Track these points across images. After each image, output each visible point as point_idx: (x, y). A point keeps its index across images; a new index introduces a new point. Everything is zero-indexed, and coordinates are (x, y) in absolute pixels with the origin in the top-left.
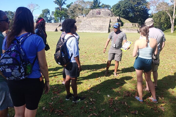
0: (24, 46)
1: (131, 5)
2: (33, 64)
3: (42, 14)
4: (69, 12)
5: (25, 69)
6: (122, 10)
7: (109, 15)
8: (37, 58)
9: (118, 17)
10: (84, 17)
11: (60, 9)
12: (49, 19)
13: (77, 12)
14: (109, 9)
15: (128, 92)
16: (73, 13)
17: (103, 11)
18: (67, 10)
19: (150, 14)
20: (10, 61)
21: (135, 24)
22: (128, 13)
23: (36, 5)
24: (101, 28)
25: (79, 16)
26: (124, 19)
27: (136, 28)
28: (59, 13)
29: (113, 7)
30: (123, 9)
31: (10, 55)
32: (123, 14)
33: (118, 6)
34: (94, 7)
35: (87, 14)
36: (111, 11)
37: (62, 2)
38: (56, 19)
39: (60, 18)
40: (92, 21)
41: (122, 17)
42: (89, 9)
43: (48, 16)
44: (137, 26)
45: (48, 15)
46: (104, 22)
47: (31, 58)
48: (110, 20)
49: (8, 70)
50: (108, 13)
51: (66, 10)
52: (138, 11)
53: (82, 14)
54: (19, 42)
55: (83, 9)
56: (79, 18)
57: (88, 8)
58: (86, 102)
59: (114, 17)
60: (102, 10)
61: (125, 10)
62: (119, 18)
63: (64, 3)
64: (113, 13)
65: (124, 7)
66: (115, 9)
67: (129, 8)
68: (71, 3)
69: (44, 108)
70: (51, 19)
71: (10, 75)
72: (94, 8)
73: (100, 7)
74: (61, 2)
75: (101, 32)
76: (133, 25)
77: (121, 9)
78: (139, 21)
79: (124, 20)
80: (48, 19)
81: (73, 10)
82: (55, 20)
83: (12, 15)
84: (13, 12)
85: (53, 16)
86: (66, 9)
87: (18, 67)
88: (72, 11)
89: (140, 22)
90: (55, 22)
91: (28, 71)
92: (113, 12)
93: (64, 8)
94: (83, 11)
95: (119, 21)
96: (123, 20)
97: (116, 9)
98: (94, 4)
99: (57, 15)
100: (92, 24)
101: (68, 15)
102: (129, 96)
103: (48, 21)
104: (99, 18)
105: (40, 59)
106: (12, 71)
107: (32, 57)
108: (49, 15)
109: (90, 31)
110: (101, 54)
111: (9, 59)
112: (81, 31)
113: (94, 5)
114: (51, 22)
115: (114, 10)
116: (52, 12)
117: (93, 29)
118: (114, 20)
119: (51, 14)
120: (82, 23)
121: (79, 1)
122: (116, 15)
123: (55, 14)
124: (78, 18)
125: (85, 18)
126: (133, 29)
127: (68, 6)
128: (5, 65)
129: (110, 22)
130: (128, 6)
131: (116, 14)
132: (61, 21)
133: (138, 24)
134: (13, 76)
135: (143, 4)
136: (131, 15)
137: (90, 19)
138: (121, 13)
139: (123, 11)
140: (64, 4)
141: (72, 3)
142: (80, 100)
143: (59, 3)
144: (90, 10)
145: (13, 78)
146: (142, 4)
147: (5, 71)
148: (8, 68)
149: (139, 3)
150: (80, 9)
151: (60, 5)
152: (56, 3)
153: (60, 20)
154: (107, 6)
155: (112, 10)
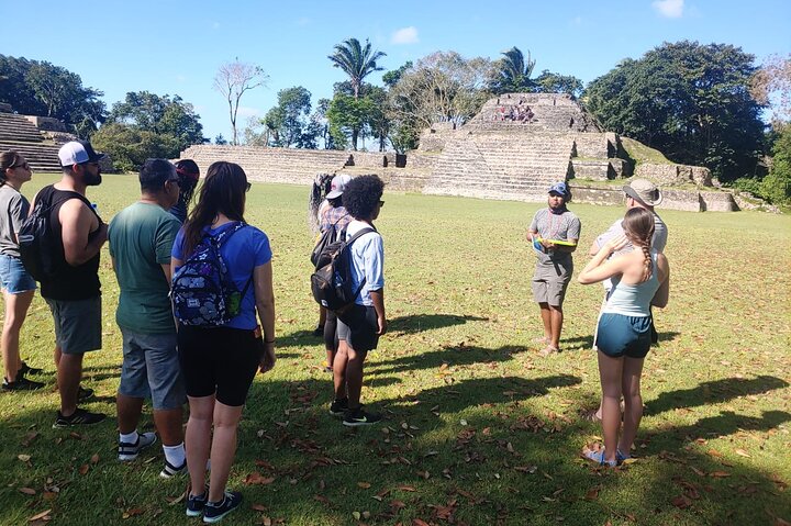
0: (227, 252)
1: (674, 81)
2: (243, 294)
3: (275, 109)
4: (393, 103)
5: (227, 304)
6: (632, 101)
7: (572, 122)
8: (252, 280)
9: (611, 136)
10: (455, 128)
11: (357, 91)
12: (306, 132)
13: (427, 104)
14: (573, 98)
15: (534, 419)
16: (409, 107)
17: (546, 102)
18: (384, 94)
19: (766, 126)
20: (198, 282)
21: (688, 168)
22: (662, 115)
23: (254, 70)
24: (528, 181)
25: (436, 126)
26: (640, 145)
27: (693, 189)
28: (351, 108)
29: (590, 88)
30: (636, 98)
31: (197, 269)
32: (636, 122)
33: (614, 85)
34: (504, 84)
35: (473, 115)
36: (580, 104)
37: (366, 61)
38: (333, 135)
39: (351, 130)
40: (493, 146)
41: (632, 136)
42: (484, 94)
43: (304, 119)
44: (697, 179)
45: (302, 112)
46: (544, 152)
47: (241, 279)
48: (575, 145)
49: (193, 303)
50: (567, 113)
51: (381, 96)
52: (712, 111)
53: (450, 117)
54: (215, 243)
55: (455, 93)
56: (433, 131)
57: (479, 87)
58: (386, 430)
59: (592, 134)
60: (541, 102)
61: (646, 103)
62: (617, 138)
63: (372, 64)
64: (591, 116)
65: (644, 92)
66: (600, 99)
67: (669, 92)
68: (404, 64)
69: (261, 433)
70: (315, 134)
71: (195, 312)
72: (506, 91)
73: (535, 85)
74: (361, 61)
75: (529, 199)
76: (678, 172)
77: (627, 99)
78: (712, 156)
79: (638, 150)
80: (303, 132)
81: (412, 95)
82: (331, 137)
83: (156, 111)
84: (160, 96)
85: (324, 121)
86: (381, 89)
87: (215, 297)
88: (405, 99)
89: (716, 162)
90: (331, 146)
91: (234, 308)
92: (592, 111)
93: (374, 84)
94: (455, 100)
95: (614, 151)
96: (633, 148)
97: (608, 97)
98: (507, 72)
99: (340, 116)
100: (492, 160)
101: (388, 116)
102: (530, 429)
103: (300, 140)
104: (524, 137)
105: (260, 284)
106: (202, 305)
107: (243, 279)
108: (307, 112)
109: (480, 194)
110: (491, 294)
111: (197, 279)
112: (439, 191)
113: (506, 77)
114: (313, 147)
115: (595, 100)
116: (322, 102)
117: (492, 183)
118: (593, 146)
119: (313, 110)
120: (444, 157)
121: (439, 59)
122: (602, 123)
123: (334, 112)
124: (427, 131)
125: (460, 133)
126: (677, 190)
127: (391, 79)
128: (187, 289)
129: (574, 154)
130: (663, 86)
131: (602, 120)
132: (355, 141)
133: (704, 168)
134: (201, 315)
135: (736, 78)
136: (675, 125)
137: (483, 138)
138: (626, 116)
139: (639, 107)
140: (371, 69)
141: (409, 65)
142: (365, 419)
143: (353, 62)
144: (487, 99)
145: (200, 320)
146: (731, 77)
147: (186, 303)
148: (194, 297)
149: (716, 71)
150: (443, 93)
151: (354, 73)
152: (337, 66)
153: (351, 139)
154: (567, 84)
155: (586, 100)
